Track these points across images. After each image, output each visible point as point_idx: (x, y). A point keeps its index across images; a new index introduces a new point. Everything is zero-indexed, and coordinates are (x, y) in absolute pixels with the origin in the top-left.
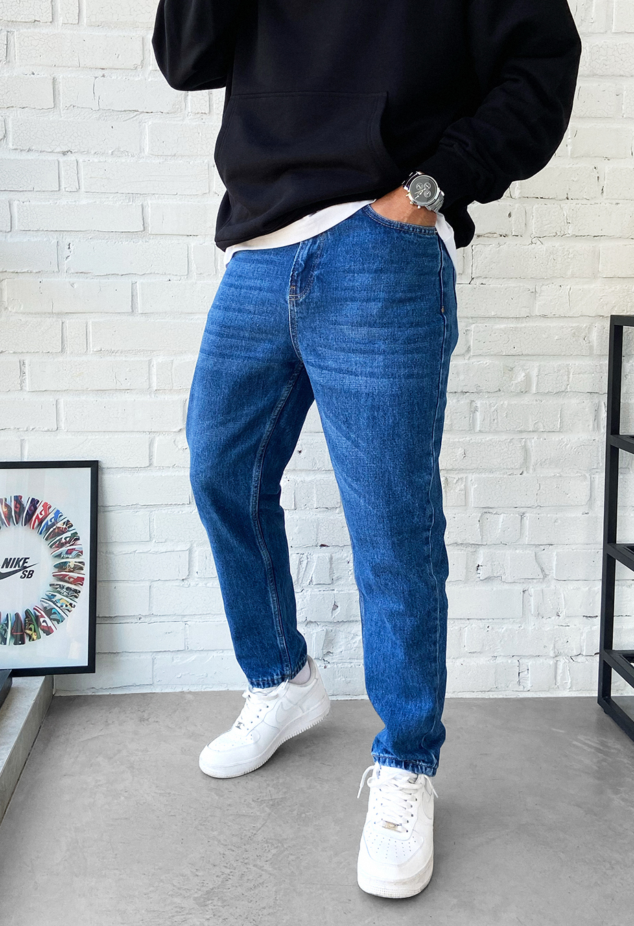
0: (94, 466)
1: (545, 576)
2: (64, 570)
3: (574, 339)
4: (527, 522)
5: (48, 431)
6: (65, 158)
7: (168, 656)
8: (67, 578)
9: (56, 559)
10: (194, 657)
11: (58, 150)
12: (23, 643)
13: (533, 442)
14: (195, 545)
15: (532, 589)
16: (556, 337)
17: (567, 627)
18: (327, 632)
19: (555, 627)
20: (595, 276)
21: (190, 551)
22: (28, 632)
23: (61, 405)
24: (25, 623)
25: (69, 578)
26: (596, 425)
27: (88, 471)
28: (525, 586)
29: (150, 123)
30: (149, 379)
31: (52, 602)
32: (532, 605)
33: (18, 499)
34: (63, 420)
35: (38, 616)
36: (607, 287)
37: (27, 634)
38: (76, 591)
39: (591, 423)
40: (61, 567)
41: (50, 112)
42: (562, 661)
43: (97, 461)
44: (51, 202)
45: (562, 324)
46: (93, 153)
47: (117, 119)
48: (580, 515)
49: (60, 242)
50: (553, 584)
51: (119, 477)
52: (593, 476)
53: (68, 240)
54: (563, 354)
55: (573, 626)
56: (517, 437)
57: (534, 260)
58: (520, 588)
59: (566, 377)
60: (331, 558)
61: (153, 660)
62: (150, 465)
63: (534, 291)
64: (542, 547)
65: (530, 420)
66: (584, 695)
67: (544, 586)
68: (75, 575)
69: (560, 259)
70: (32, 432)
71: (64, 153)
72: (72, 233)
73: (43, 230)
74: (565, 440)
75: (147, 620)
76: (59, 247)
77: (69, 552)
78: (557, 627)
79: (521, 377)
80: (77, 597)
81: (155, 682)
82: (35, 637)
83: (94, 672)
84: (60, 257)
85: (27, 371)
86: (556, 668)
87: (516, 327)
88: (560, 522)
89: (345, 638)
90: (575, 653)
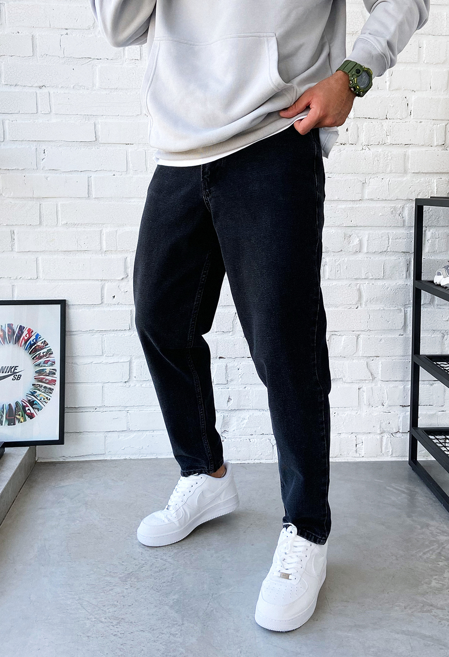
0: (63, 303)
1: (374, 378)
2: (42, 374)
3: (392, 216)
4: (361, 341)
5: (31, 279)
6: (41, 90)
7: (115, 435)
8: (44, 380)
9: (37, 367)
10: (133, 435)
11: (36, 85)
12: (14, 424)
13: (365, 286)
14: (133, 358)
15: (365, 387)
16: (380, 214)
17: (389, 413)
18: (223, 417)
20: (405, 172)
21: (130, 362)
22: (18, 417)
23: (40, 261)
24: (15, 411)
25: (46, 380)
26: (408, 275)
27: (58, 307)
28: (360, 385)
29: (99, 66)
30: (101, 243)
31: (34, 396)
32: (365, 398)
33: (10, 326)
34: (41, 271)
35: (25, 406)
36: (414, 179)
37: (17, 418)
38: (50, 389)
39: (404, 273)
40: (40, 372)
41: (30, 59)
42: (386, 436)
43: (65, 300)
44: (31, 121)
45: (384, 205)
46: (60, 87)
47: (77, 64)
48: (397, 336)
49: (38, 149)
50: (379, 383)
51: (80, 311)
52: (406, 309)
53: (44, 147)
54: (385, 225)
55: (394, 413)
56: (354, 282)
57: (364, 161)
58: (357, 386)
59: (387, 242)
60: (227, 366)
61: (105, 437)
62: (102, 303)
63: (364, 182)
64: (372, 358)
65: (363, 271)
66: (401, 460)
67: (373, 385)
68: (50, 378)
69: (382, 160)
70: (20, 280)
71: (40, 87)
72: (47, 143)
73: (26, 141)
74: (387, 285)
75: (101, 409)
76: (37, 152)
77: (45, 362)
78: (382, 413)
79: (356, 241)
80: (51, 393)
81: (107, 453)
82: (22, 420)
83: (63, 444)
84: (38, 159)
85: (16, 237)
86: (382, 441)
87: (353, 207)
88: (383, 341)
89: (237, 421)
90: (395, 431)
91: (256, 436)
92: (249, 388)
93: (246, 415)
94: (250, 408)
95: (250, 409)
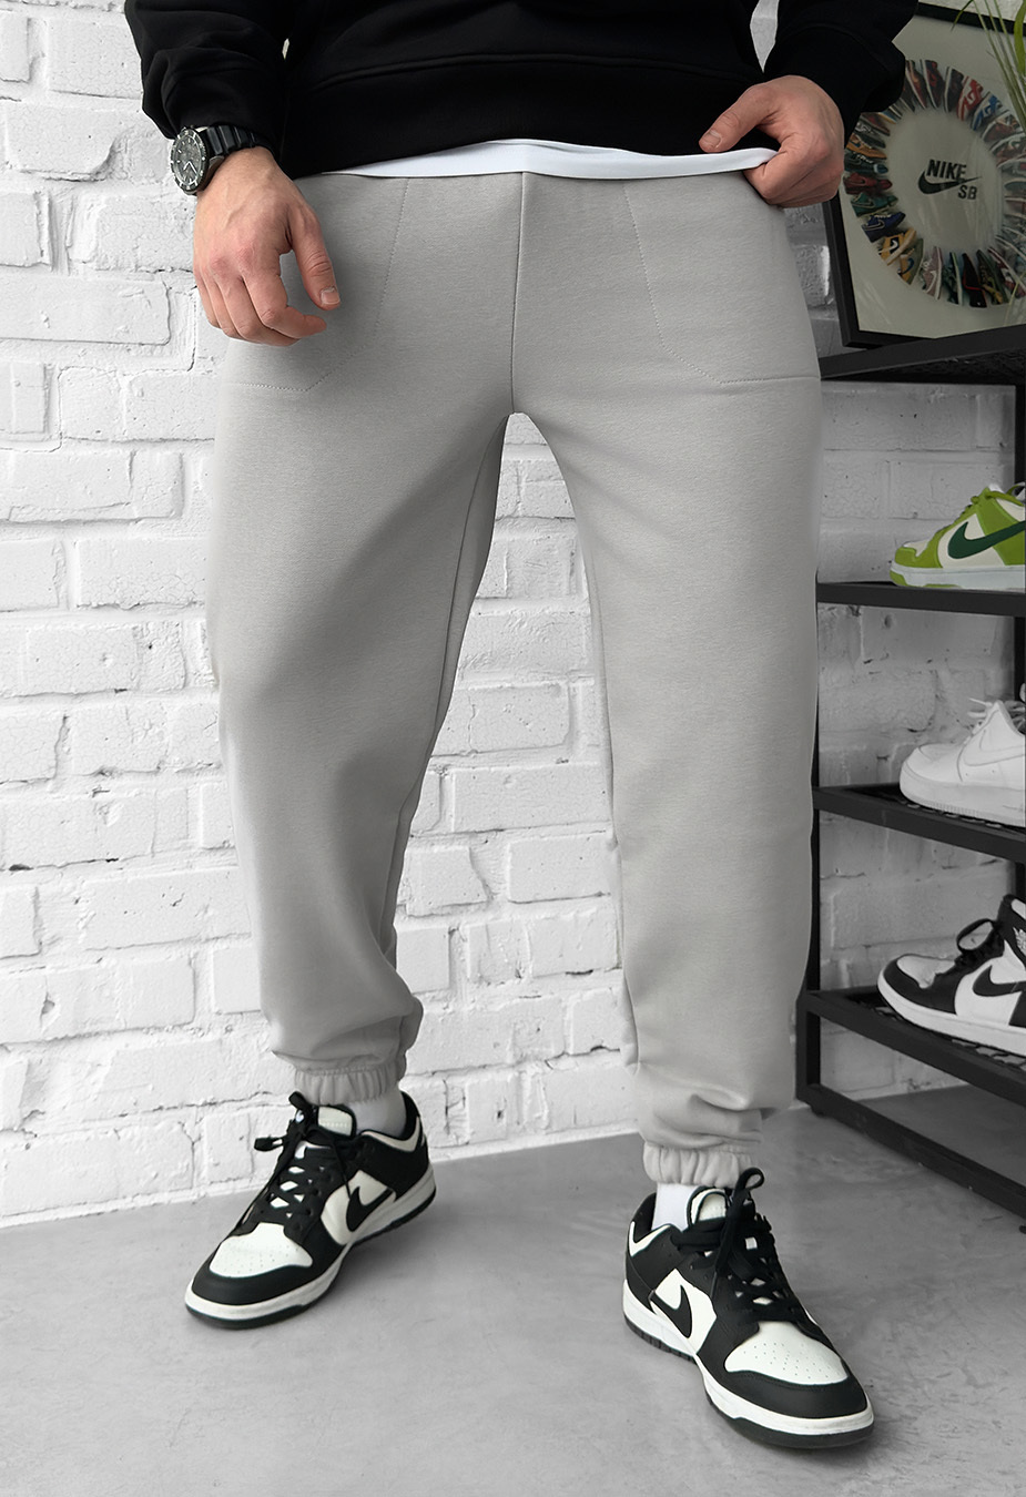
1: (491, 897)
15: (468, 927)
17: (537, 999)
18: (29, 1066)
19: (514, 1002)
26: (573, 583)
28: (453, 922)
32: (468, 960)
39: (564, 580)
42: (531, 1069)
48: (552, 765)
50: (508, 915)
52: (572, 685)
55: (549, 997)
58: (442, 925)
60: (37, 895)
64: (484, 837)
67: (490, 916)
78: (519, 1000)
86: (519, 1087)
88: (515, 781)
89: (74, 1075)
90: (553, 1052)
91: (138, 1117)
92: (113, 962)
93: (103, 1051)
94: (115, 1026)
95: (115, 1032)
